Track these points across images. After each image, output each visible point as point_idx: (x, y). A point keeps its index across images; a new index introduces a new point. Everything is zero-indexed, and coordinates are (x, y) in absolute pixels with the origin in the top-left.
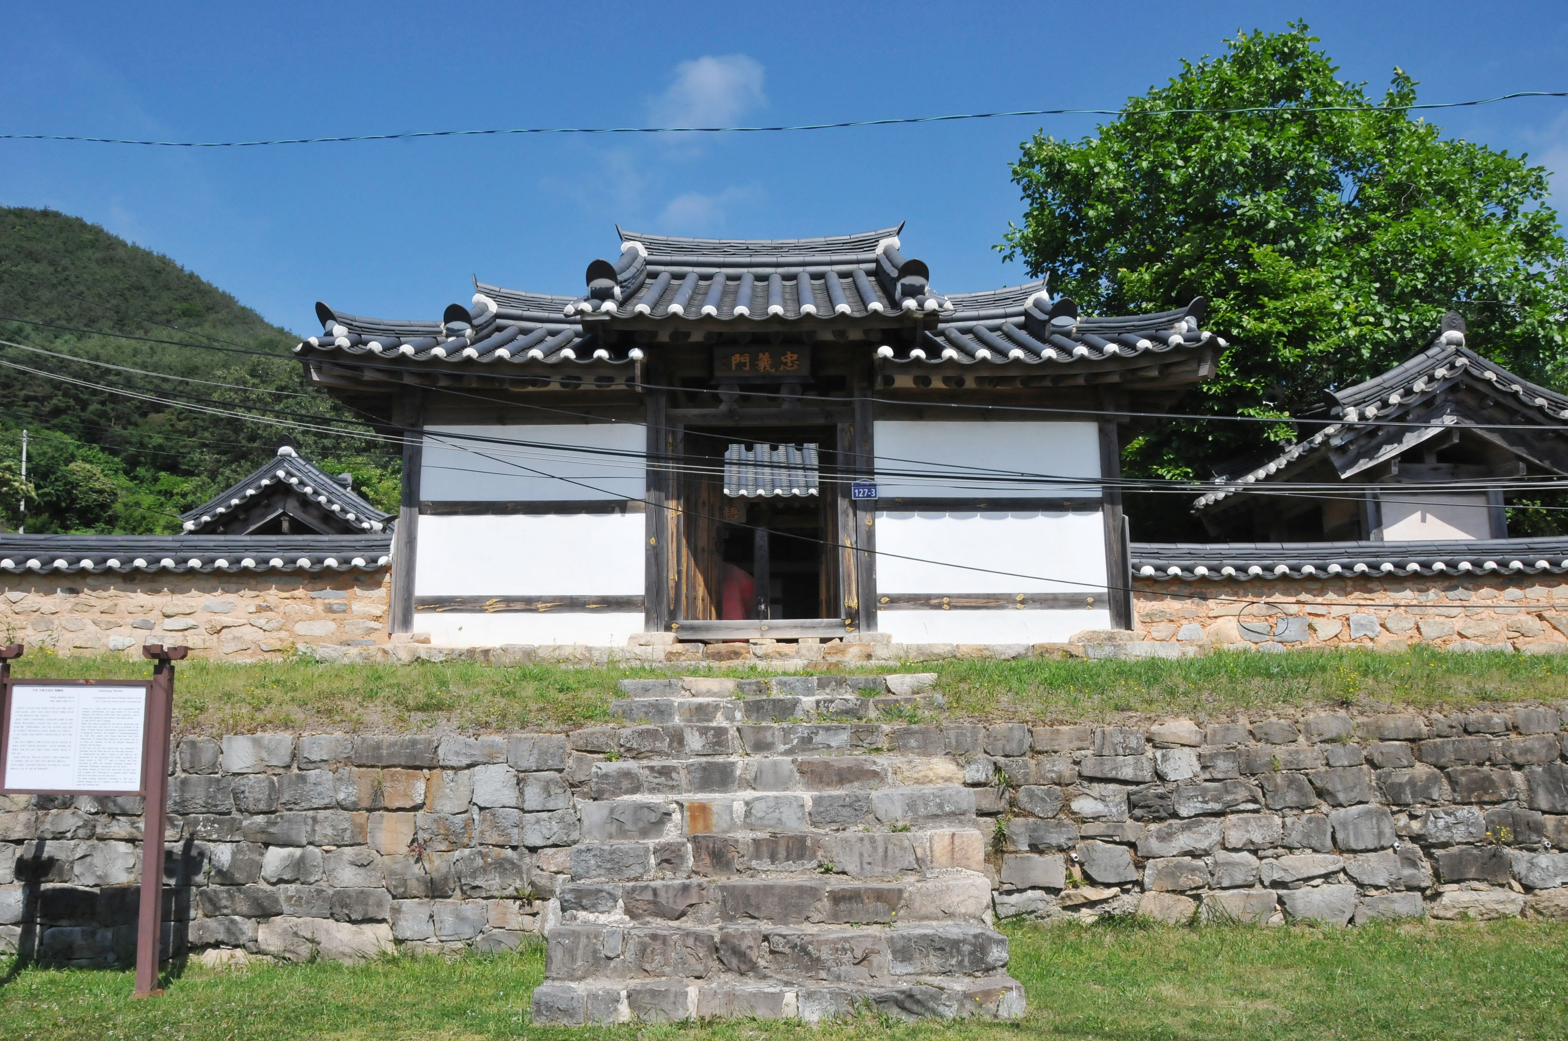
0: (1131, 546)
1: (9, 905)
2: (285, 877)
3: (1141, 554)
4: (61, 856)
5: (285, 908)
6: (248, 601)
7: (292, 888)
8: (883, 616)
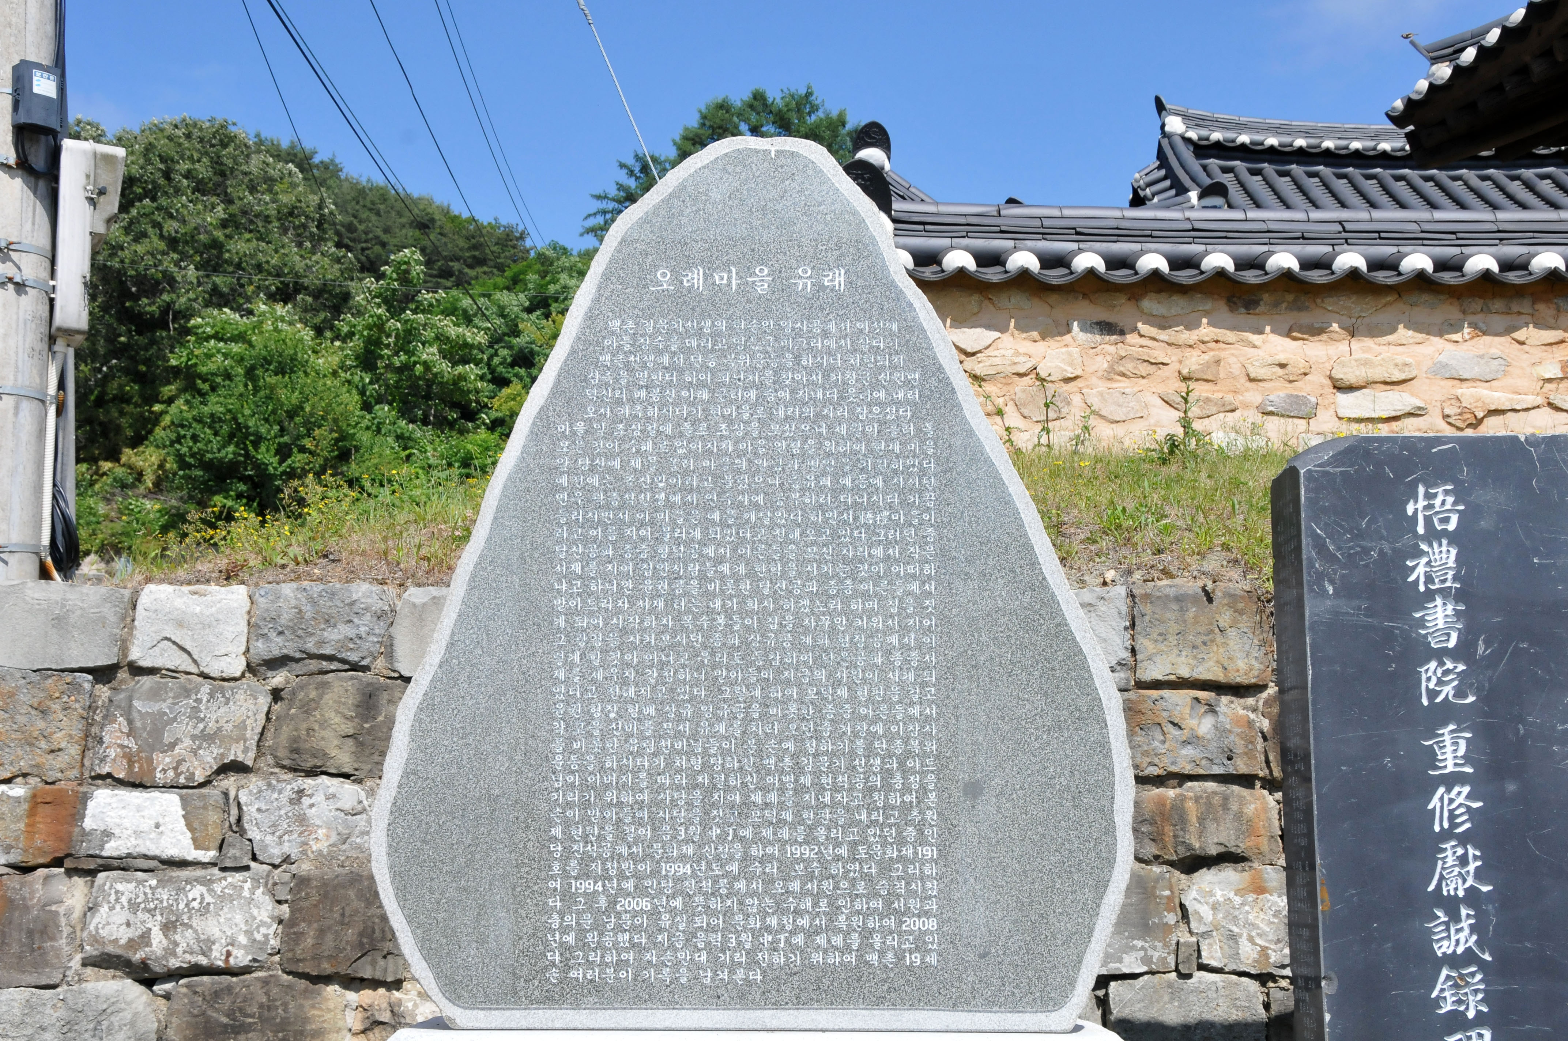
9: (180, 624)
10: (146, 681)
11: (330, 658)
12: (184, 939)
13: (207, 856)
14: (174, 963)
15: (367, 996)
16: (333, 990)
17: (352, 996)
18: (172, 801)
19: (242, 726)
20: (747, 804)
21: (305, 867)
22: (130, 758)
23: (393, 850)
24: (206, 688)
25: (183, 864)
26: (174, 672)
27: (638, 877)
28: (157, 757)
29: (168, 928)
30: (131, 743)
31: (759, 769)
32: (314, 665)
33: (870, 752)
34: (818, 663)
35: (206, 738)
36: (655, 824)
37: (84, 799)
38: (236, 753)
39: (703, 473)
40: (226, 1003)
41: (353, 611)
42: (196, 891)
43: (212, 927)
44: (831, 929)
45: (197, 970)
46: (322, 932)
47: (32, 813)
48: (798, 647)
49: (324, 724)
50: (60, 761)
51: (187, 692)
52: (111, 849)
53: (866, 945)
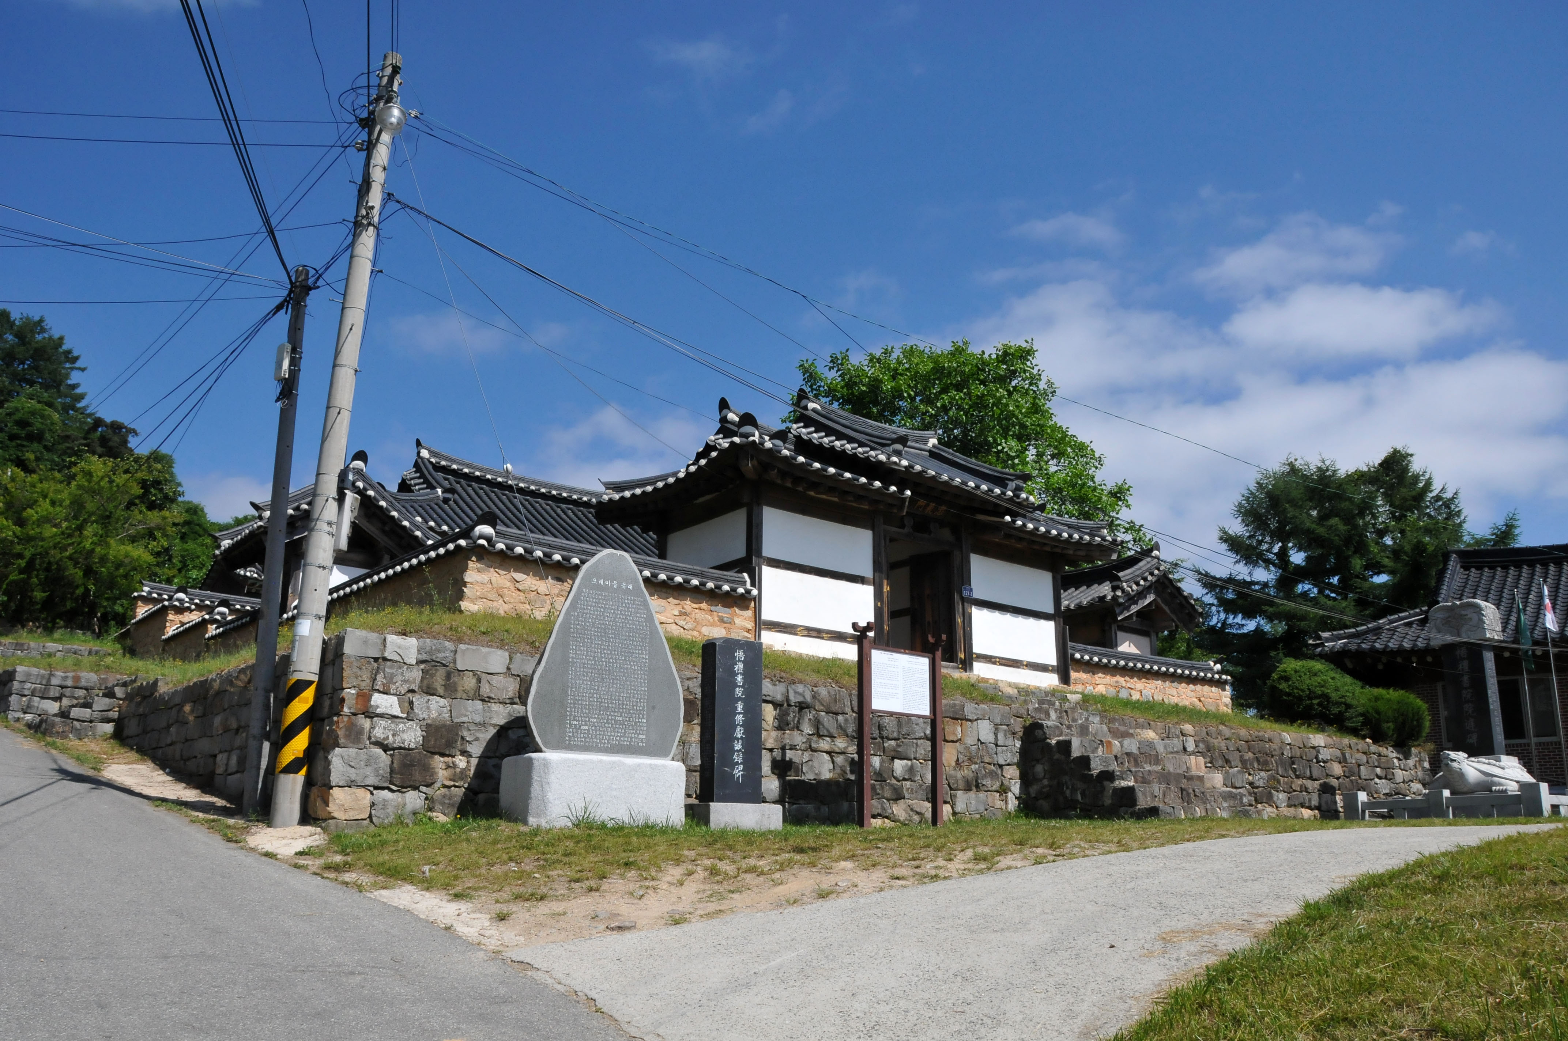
0: (1070, 644)
1: (772, 790)
2: (906, 777)
3: (1073, 648)
4: (795, 760)
5: (907, 795)
6: (673, 607)
7: (908, 783)
8: (976, 665)
9: (399, 647)
10: (388, 663)
11: (438, 662)
12: (398, 739)
13: (404, 716)
14: (395, 746)
15: (446, 759)
16: (437, 757)
17: (442, 759)
18: (395, 698)
19: (415, 679)
20: (608, 707)
21: (429, 722)
22: (384, 685)
23: (533, 711)
24: (405, 667)
25: (397, 717)
26: (396, 662)
27: (585, 721)
28: (391, 686)
29: (394, 735)
30: (384, 681)
31: (611, 699)
32: (433, 663)
33: (634, 697)
34: (624, 676)
35: (405, 681)
36: (589, 709)
37: (371, 696)
38: (413, 687)
39: (602, 628)
40: (409, 758)
41: (445, 649)
42: (401, 726)
43: (405, 736)
44: (625, 737)
45: (400, 748)
46: (436, 740)
47: (357, 698)
48: (620, 672)
49: (436, 681)
50: (364, 684)
51: (400, 668)
52: (379, 711)
53: (631, 741)
